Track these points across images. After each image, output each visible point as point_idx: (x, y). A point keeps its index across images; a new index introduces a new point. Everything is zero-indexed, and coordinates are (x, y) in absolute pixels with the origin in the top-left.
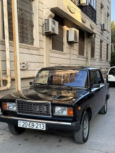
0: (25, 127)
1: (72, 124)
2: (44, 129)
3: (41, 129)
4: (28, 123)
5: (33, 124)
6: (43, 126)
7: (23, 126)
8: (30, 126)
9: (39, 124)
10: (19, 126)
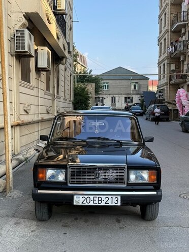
0: (86, 204)
1: (157, 193)
2: (119, 204)
3: (114, 204)
4: (92, 197)
5: (100, 199)
6: (117, 200)
7: (82, 203)
8: (95, 202)
9: (110, 197)
10: (75, 204)
